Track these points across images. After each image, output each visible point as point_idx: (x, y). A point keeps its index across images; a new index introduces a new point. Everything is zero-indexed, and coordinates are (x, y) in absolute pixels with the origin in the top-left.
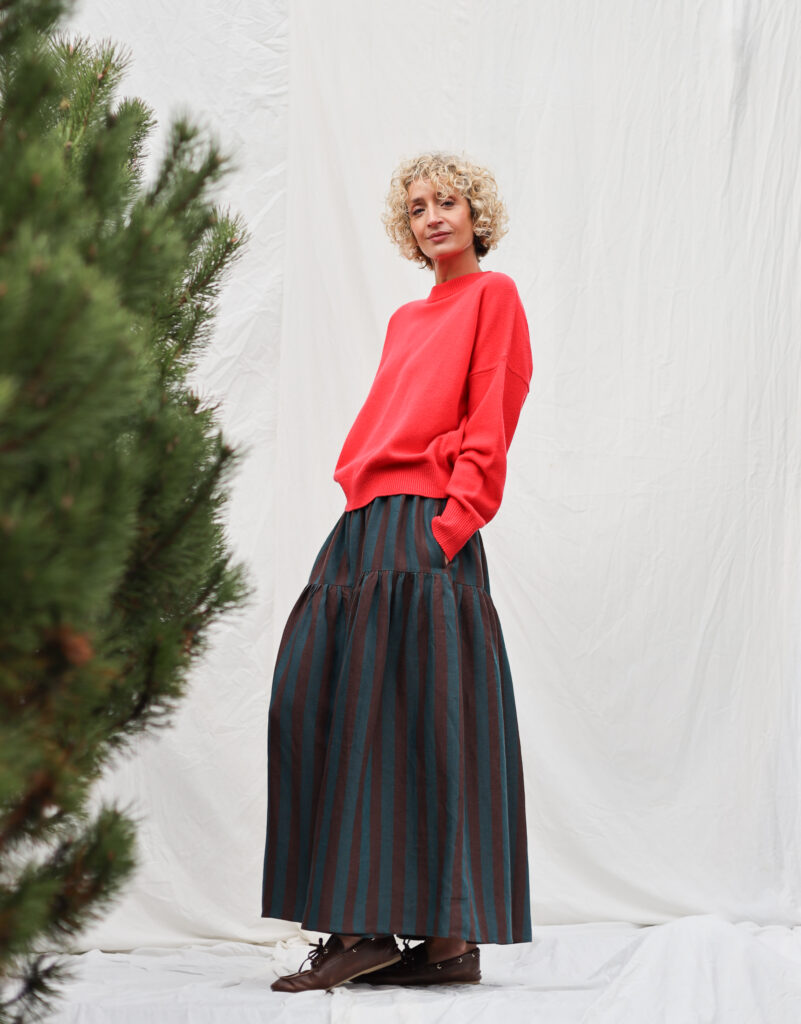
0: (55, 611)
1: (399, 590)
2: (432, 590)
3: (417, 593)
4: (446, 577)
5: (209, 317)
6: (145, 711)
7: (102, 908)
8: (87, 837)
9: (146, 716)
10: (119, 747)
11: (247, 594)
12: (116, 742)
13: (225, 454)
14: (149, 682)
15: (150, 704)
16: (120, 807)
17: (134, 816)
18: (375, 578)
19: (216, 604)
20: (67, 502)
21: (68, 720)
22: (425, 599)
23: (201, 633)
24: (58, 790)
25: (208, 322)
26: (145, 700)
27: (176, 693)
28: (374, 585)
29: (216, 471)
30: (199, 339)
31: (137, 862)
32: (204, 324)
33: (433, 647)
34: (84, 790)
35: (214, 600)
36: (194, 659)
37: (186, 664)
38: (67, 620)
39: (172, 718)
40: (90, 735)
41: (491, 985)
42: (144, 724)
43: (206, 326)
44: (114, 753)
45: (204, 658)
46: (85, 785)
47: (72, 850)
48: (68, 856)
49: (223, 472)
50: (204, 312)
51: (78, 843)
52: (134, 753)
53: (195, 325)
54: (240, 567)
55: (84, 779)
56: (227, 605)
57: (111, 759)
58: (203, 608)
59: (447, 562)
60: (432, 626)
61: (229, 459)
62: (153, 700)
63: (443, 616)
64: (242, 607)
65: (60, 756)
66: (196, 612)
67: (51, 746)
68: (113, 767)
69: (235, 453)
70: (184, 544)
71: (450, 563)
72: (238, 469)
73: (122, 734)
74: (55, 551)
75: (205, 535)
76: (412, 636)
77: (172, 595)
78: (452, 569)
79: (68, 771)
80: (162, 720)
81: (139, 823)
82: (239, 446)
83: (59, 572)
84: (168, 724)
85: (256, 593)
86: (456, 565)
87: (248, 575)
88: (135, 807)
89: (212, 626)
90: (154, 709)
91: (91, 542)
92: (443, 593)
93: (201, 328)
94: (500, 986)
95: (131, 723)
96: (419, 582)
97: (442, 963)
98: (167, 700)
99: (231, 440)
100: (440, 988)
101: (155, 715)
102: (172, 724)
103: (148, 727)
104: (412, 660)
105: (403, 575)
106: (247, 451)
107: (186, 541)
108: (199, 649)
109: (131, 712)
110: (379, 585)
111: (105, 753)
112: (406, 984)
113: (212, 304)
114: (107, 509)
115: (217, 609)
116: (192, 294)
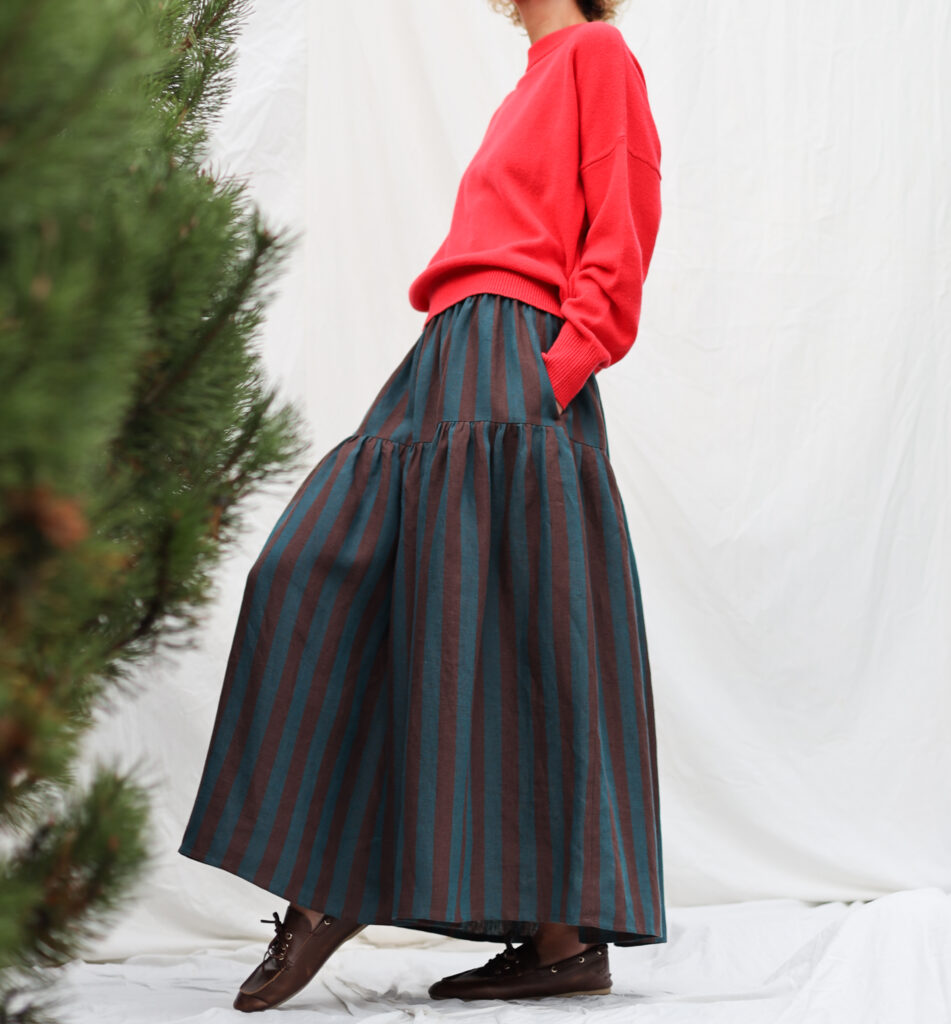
0: (25, 460)
1: (498, 449)
2: (544, 448)
3: (524, 451)
4: (561, 429)
5: (223, 67)
6: (158, 624)
7: (101, 921)
8: (75, 816)
9: (157, 633)
10: (115, 681)
11: (298, 452)
12: (112, 672)
13: (264, 242)
14: (161, 582)
15: (163, 614)
16: (123, 771)
17: (144, 781)
18: (466, 432)
19: (253, 466)
20: (40, 289)
21: (42, 640)
22: (535, 460)
23: (232, 510)
24: (36, 747)
25: (221, 74)
26: (156, 609)
27: (199, 599)
28: (466, 441)
29: (250, 272)
30: (210, 98)
31: (152, 850)
32: (215, 77)
33: (549, 526)
34: (72, 745)
35: (252, 460)
36: (224, 547)
37: (212, 555)
38: (45, 477)
39: (196, 633)
40: (76, 662)
41: (626, 995)
42: (154, 644)
43: (219, 80)
44: (111, 691)
45: (239, 546)
46: (72, 737)
47: (53, 837)
48: (47, 845)
49: (260, 270)
50: (217, 59)
51: (63, 826)
52: (142, 689)
53: (204, 78)
54: (287, 411)
55: (69, 730)
56: (269, 467)
57: (107, 699)
58: (234, 473)
59: (560, 410)
60: (547, 496)
61: (269, 250)
62: (167, 609)
63: (561, 484)
64: (290, 471)
65: (35, 696)
66: (224, 479)
67: (19, 681)
68: (110, 710)
69: (278, 242)
70: (206, 379)
71: (563, 412)
72: (284, 264)
73: (118, 662)
74: (23, 367)
75: (238, 363)
76: (517, 511)
77: (188, 455)
78: (566, 421)
79: (49, 717)
80: (181, 638)
81: (151, 793)
82: (284, 231)
83: (31, 402)
84: (191, 645)
85: (309, 451)
86: (570, 415)
87: (299, 422)
88: (144, 767)
89: (247, 500)
90: (170, 621)
91: (79, 354)
92: (559, 453)
93: (212, 84)
94: (641, 996)
95: (135, 645)
96: (525, 436)
97: (557, 965)
98: (186, 607)
99: (273, 224)
100: (558, 1002)
101: (170, 630)
102: (196, 643)
103: (161, 649)
104: (519, 544)
105: (504, 426)
106: (296, 238)
107: (208, 373)
108: (229, 532)
109: (135, 627)
110: (472, 442)
111: (99, 690)
112: (508, 997)
113: (225, 51)
114: (103, 301)
115: (255, 475)
116: (200, 35)
